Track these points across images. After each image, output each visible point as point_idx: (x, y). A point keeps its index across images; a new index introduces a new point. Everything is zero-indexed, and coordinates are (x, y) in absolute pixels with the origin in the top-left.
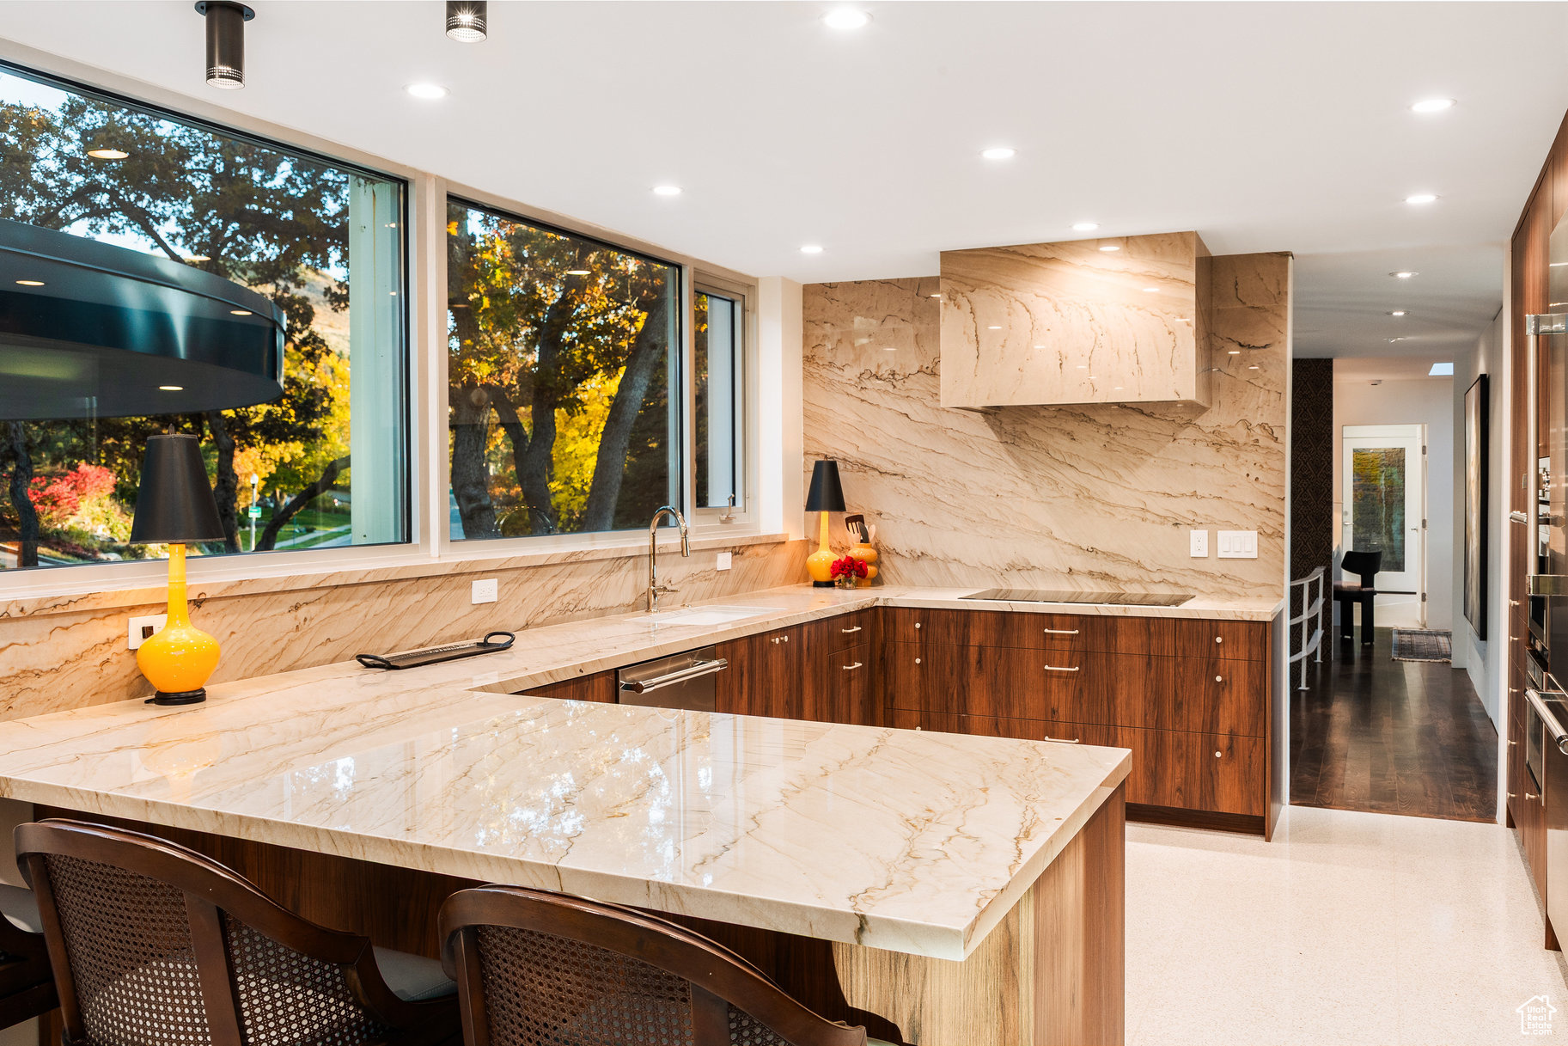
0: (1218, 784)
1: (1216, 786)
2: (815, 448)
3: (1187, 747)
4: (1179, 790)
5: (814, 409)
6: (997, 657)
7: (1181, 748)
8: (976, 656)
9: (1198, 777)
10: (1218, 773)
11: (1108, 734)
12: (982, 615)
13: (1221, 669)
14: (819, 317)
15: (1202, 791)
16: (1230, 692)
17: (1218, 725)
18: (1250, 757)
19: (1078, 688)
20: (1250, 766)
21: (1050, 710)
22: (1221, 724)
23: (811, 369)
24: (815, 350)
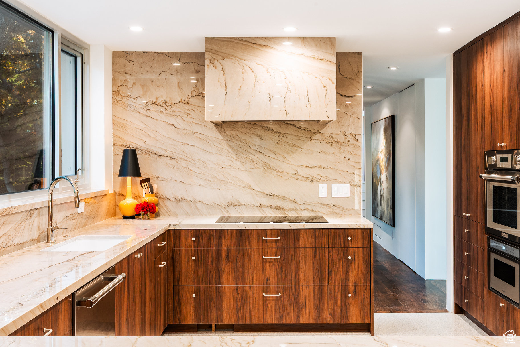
0: (349, 310)
1: (348, 310)
2: (119, 142)
3: (335, 292)
4: (331, 314)
5: (119, 120)
6: (237, 253)
7: (331, 294)
8: (225, 253)
9: (340, 307)
10: (349, 304)
11: (296, 289)
12: (229, 231)
13: (350, 253)
14: (122, 70)
15: (341, 314)
16: (354, 264)
17: (349, 280)
18: (364, 295)
19: (280, 267)
20: (364, 299)
21: (266, 279)
22: (350, 280)
23: (117, 98)
24: (120, 88)
